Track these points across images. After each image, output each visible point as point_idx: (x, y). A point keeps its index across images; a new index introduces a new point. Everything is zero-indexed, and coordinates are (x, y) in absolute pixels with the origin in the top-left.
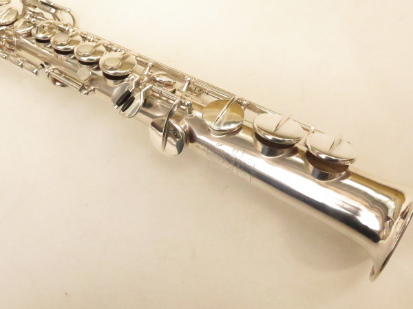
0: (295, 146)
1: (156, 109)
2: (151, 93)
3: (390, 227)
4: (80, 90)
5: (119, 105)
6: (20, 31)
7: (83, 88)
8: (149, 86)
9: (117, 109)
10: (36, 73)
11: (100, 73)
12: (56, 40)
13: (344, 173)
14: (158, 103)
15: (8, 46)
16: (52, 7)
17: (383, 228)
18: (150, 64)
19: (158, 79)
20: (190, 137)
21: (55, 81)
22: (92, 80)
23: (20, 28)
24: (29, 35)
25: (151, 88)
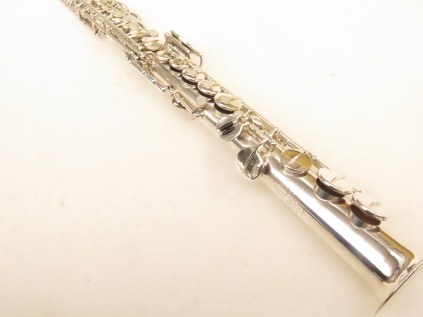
0: (343, 198)
1: (246, 142)
2: (247, 129)
3: (399, 274)
4: (193, 113)
5: (221, 130)
6: (160, 58)
7: (195, 112)
8: (247, 123)
9: (219, 132)
10: (164, 91)
11: (212, 105)
12: (188, 71)
13: (374, 227)
14: (250, 138)
15: (146, 66)
16: (189, 48)
17: (393, 275)
18: (249, 111)
19: (254, 121)
20: (266, 170)
21: (174, 101)
22: (204, 108)
23: (161, 56)
24: (167, 63)
25: (248, 126)
